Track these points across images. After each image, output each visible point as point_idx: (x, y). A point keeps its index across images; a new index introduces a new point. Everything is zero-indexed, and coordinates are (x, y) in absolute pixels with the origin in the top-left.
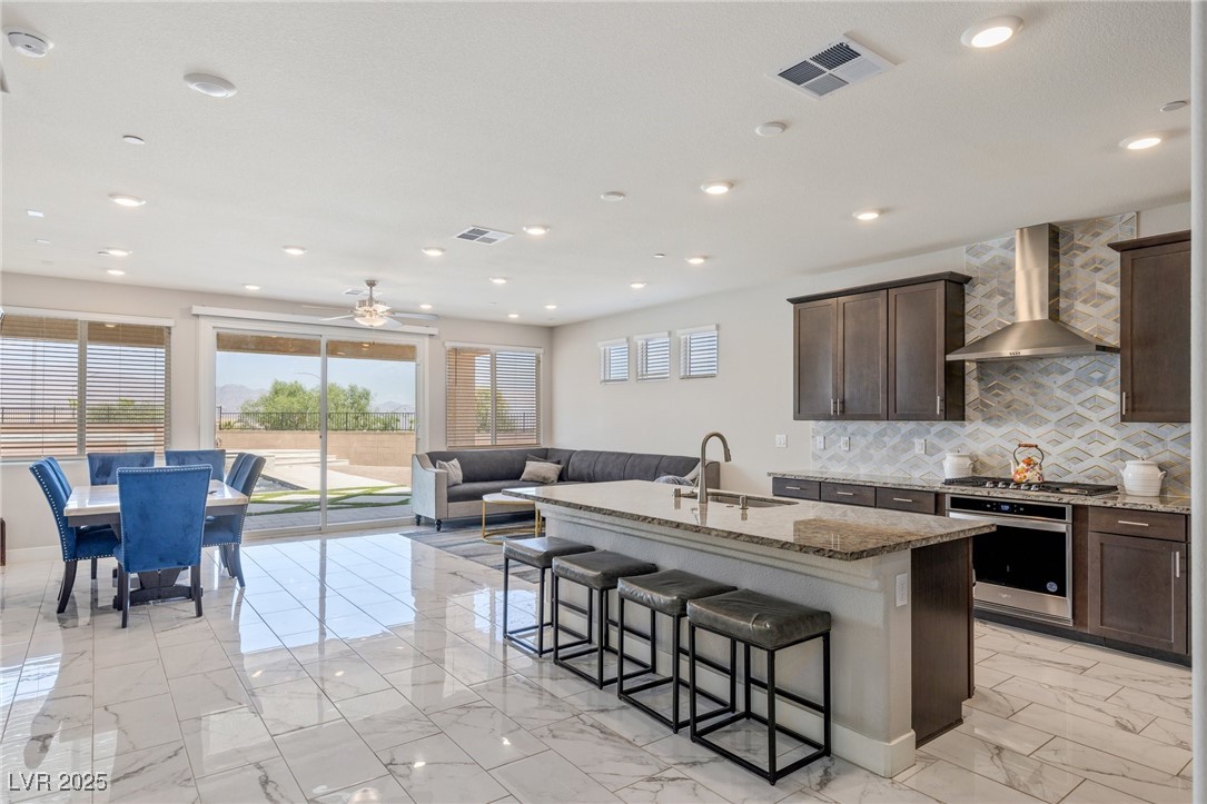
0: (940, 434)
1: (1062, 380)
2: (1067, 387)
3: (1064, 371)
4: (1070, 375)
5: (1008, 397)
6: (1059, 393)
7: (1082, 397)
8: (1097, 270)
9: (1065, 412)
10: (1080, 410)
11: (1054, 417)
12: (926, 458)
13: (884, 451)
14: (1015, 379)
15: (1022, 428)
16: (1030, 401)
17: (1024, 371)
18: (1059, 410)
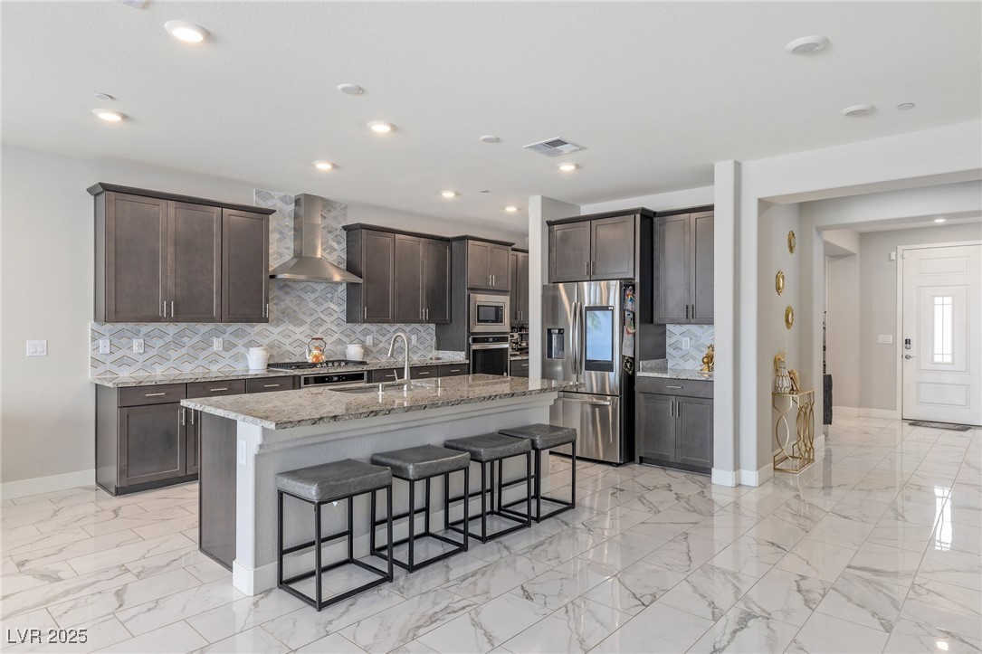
0: (235, 334)
1: (313, 296)
2: (316, 301)
3: (314, 291)
4: (317, 294)
5: (283, 305)
6: (312, 305)
7: (323, 307)
8: (331, 232)
9: (315, 317)
10: (322, 316)
11: (309, 320)
12: (223, 354)
13: (184, 351)
14: (287, 293)
15: (291, 327)
16: (296, 308)
17: (293, 289)
18: (312, 315)
